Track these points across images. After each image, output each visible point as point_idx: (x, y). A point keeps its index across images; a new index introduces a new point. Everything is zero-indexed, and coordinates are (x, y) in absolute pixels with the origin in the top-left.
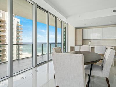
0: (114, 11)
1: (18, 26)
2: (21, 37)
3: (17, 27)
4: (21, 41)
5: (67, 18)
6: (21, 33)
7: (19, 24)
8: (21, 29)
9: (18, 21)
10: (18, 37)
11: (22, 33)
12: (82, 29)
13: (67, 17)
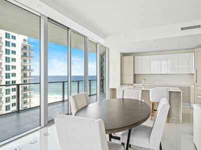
0: (182, 29)
1: (25, 47)
2: (30, 66)
3: (22, 49)
4: (30, 73)
5: (104, 39)
6: (30, 60)
7: (27, 44)
8: (30, 53)
9: (25, 39)
10: (24, 67)
11: (32, 59)
12: (132, 57)
13: (104, 36)
